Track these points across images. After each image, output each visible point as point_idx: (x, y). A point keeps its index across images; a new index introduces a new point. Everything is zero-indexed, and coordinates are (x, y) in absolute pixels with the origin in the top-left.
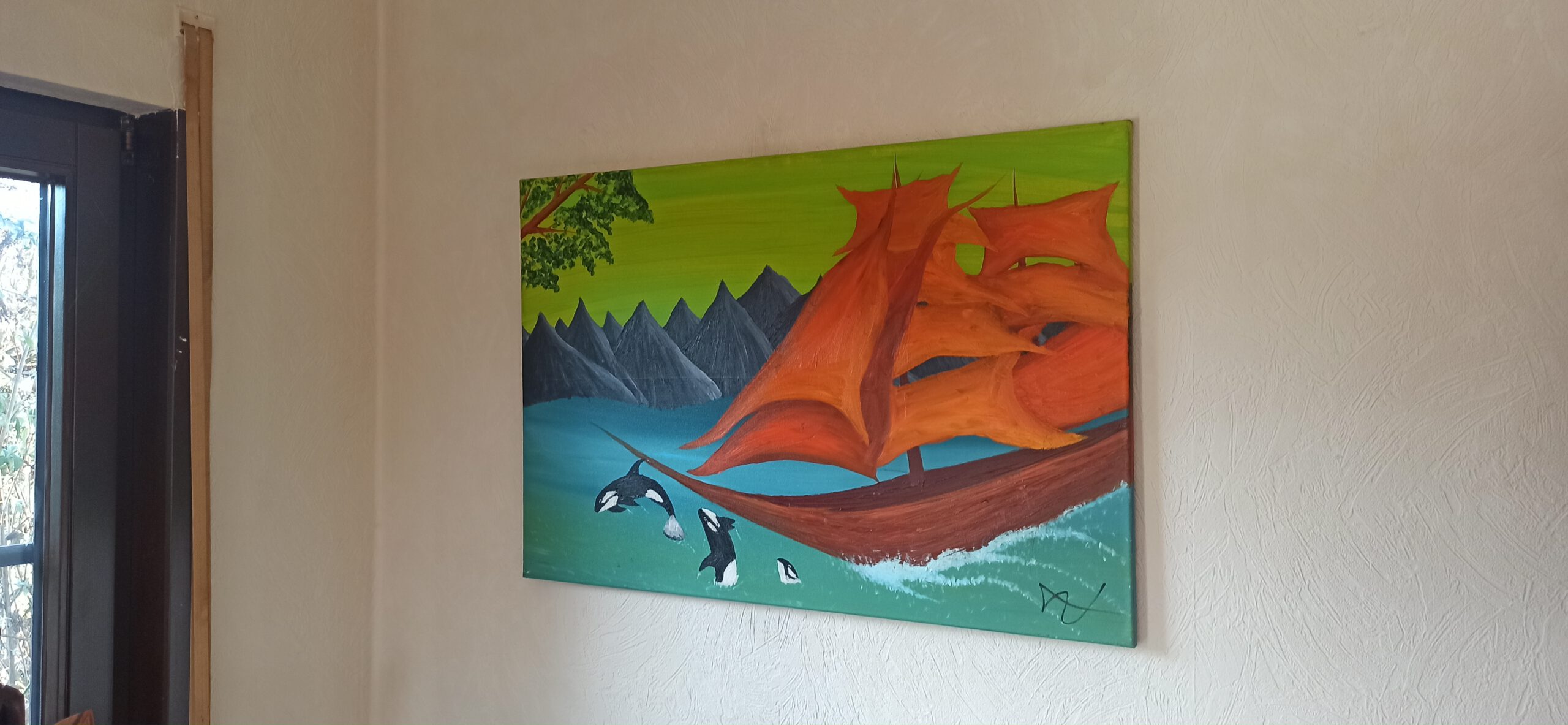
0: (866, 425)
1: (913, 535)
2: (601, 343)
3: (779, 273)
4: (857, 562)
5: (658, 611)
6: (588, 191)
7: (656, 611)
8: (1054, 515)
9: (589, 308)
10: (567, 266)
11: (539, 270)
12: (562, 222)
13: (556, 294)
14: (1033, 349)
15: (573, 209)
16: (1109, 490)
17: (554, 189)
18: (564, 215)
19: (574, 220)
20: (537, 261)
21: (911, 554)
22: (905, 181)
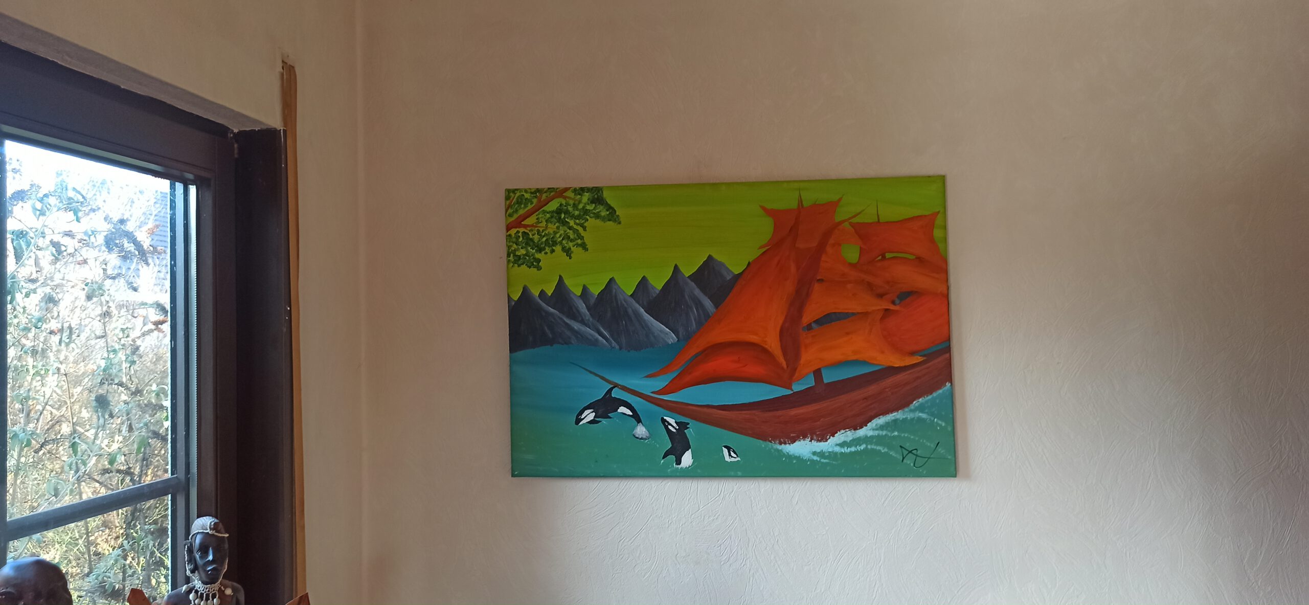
0: (784, 357)
1: (818, 423)
2: (578, 306)
3: (719, 260)
4: (781, 443)
5: (624, 490)
6: (565, 200)
7: (623, 489)
8: (907, 404)
9: (567, 282)
10: (549, 251)
11: (524, 255)
12: (544, 221)
13: (538, 272)
14: (892, 307)
15: (553, 212)
16: (940, 388)
17: (536, 197)
18: (545, 216)
19: (554, 220)
20: (522, 248)
21: (817, 436)
22: (806, 204)
